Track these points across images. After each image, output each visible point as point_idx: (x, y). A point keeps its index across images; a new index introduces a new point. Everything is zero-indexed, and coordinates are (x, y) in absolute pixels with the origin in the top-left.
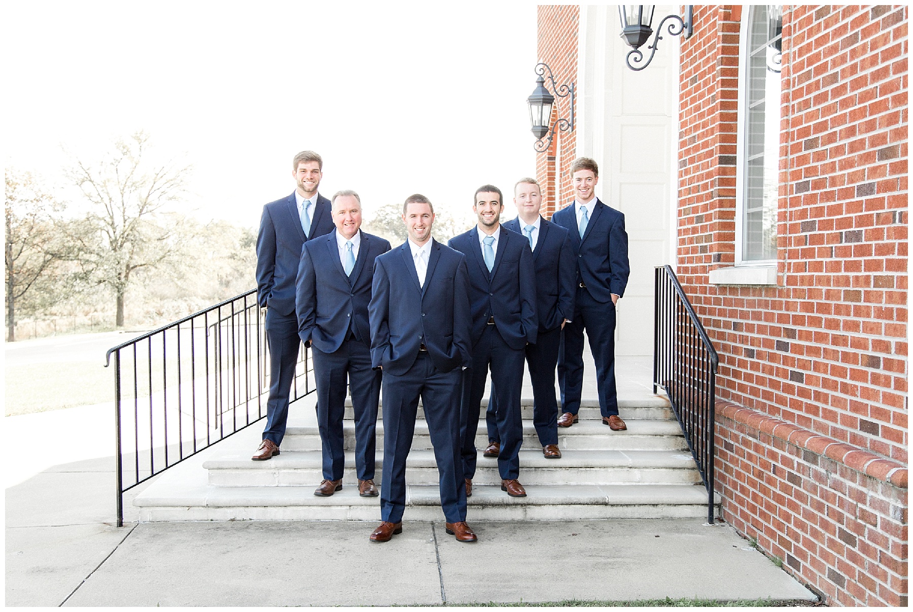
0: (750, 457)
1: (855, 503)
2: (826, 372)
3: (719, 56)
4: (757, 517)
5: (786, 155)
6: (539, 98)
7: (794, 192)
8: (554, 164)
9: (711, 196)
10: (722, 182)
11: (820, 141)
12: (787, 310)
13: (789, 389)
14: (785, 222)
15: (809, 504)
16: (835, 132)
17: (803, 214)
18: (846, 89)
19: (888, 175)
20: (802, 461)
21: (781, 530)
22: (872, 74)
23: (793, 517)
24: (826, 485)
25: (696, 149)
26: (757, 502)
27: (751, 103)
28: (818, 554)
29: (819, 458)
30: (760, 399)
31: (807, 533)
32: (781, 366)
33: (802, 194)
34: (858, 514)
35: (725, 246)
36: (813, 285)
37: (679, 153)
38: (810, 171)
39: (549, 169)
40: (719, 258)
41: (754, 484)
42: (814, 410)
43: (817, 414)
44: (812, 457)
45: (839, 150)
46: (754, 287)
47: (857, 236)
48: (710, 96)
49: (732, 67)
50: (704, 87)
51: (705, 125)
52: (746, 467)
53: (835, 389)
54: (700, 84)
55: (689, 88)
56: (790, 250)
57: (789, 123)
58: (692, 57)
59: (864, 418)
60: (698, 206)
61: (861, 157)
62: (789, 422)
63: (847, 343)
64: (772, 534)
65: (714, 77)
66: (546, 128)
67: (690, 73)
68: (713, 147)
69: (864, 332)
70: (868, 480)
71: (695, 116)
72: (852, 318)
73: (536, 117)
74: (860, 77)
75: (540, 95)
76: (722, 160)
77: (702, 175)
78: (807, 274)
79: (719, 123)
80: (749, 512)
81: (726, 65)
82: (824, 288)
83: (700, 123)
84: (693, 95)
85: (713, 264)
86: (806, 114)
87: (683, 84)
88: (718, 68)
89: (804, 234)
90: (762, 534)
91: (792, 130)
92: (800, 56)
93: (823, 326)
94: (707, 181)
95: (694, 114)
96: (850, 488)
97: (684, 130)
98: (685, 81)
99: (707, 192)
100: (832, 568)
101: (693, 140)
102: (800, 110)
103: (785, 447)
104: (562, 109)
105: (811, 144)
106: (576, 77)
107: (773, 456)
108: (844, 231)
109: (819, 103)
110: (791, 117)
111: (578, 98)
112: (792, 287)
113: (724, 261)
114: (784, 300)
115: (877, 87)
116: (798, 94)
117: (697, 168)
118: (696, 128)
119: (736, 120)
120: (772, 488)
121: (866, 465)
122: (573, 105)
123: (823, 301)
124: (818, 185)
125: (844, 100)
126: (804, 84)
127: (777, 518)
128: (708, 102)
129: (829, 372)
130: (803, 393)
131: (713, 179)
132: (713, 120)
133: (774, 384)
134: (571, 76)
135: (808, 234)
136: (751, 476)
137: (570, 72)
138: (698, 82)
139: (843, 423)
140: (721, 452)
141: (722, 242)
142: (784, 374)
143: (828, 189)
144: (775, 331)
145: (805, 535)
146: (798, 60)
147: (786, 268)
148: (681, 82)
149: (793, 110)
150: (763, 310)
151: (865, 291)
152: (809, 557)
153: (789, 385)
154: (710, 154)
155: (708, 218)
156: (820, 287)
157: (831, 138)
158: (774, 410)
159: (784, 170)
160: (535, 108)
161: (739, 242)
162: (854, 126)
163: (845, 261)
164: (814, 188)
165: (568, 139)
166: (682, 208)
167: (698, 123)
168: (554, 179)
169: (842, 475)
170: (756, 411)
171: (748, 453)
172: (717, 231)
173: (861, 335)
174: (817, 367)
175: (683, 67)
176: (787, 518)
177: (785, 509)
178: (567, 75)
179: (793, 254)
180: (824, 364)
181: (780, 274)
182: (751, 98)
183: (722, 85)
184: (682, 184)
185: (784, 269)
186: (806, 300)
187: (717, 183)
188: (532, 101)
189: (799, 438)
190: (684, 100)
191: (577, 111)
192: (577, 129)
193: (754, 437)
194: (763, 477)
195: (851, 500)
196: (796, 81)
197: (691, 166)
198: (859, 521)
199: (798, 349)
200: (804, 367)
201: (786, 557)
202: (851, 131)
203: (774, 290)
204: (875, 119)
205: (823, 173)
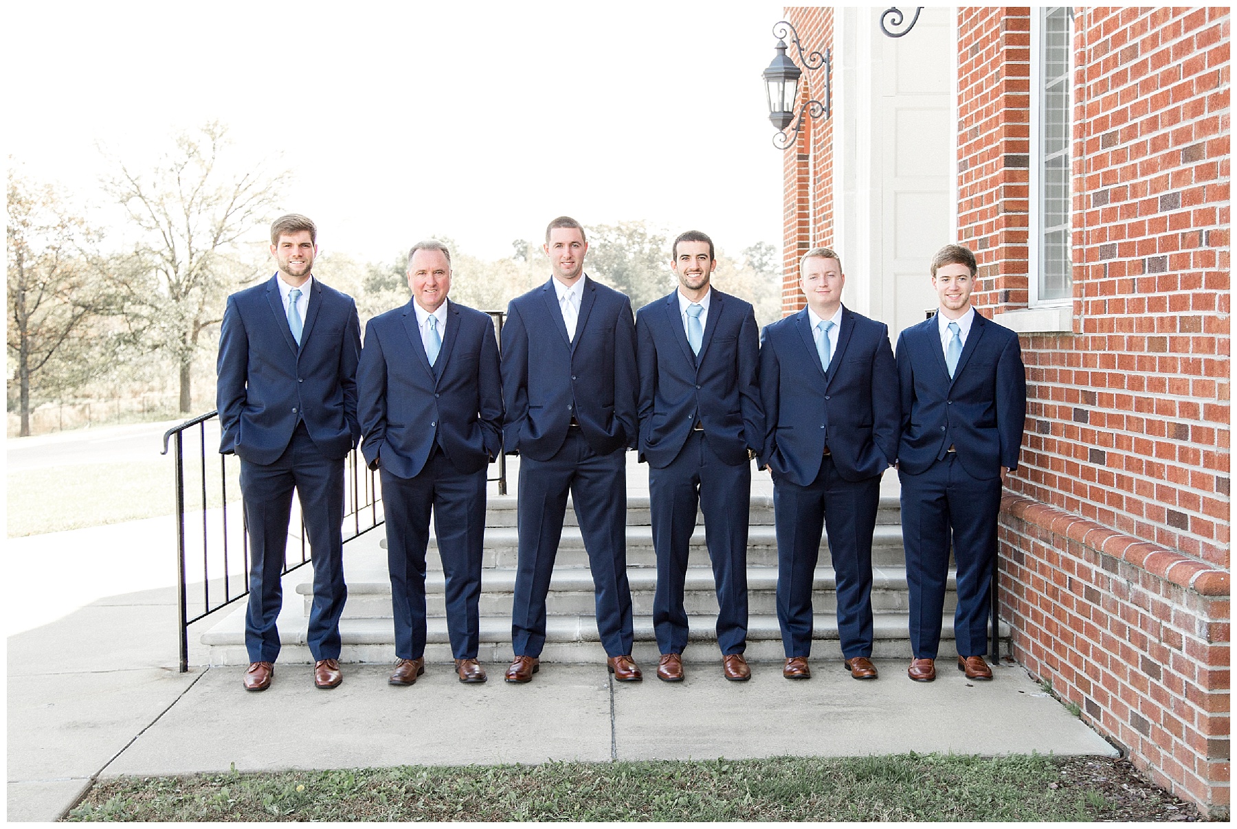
0: (1043, 569)
1: (1159, 621)
2: (1129, 449)
3: (1003, 18)
4: (1051, 651)
5: (1081, 155)
6: (780, 71)
7: (1092, 205)
8: (806, 165)
9: (995, 211)
10: (1009, 191)
11: (1119, 137)
12: (1085, 366)
13: (1088, 474)
14: (1081, 247)
15: (1109, 627)
16: (1136, 124)
17: (1101, 235)
18: (1147, 66)
19: (1193, 182)
20: (1101, 570)
21: (1079, 666)
22: (1175, 47)
23: (1091, 647)
24: (1127, 600)
25: (979, 145)
26: (1051, 631)
27: (1048, 81)
28: (1119, 694)
29: (1119, 564)
30: (1056, 490)
31: (1107, 667)
32: (1079, 443)
33: (1099, 208)
34: (1162, 636)
35: (1015, 280)
36: (1113, 332)
37: (958, 151)
38: (1109, 177)
39: (800, 172)
40: (1007, 296)
41: (1047, 606)
42: (1116, 500)
43: (1120, 507)
44: (1111, 563)
45: (1139, 149)
46: (1048, 335)
47: (1159, 264)
48: (994, 71)
49: (1020, 32)
50: (987, 59)
51: (988, 112)
52: (1038, 583)
53: (1139, 470)
54: (982, 54)
55: (969, 60)
56: (1087, 285)
57: (1084, 112)
58: (972, 17)
59: (1172, 508)
60: (981, 225)
61: (1164, 157)
62: (1089, 519)
63: (1152, 407)
64: (1068, 672)
65: (998, 46)
66: (789, 115)
67: (969, 40)
68: (998, 143)
69: (1170, 392)
70: (1172, 589)
71: (977, 99)
72: (1156, 374)
73: (776, 99)
74: (1162, 51)
75: (781, 68)
76: (1009, 161)
77: (986, 181)
78: (1107, 316)
79: (1004, 109)
80: (1043, 647)
81: (1012, 29)
82: (1126, 335)
83: (982, 110)
84: (974, 70)
85: (1000, 305)
86: (1103, 99)
87: (962, 55)
88: (1002, 34)
89: (1103, 262)
90: (1057, 673)
91: (1087, 121)
92: (1095, 21)
93: (1126, 387)
94: (991, 190)
95: (975, 97)
96: (1154, 602)
97: (963, 118)
98: (964, 50)
99: (992, 205)
100: (1134, 710)
101: (975, 132)
102: (1096, 94)
103: (1082, 552)
104: (816, 86)
105: (1109, 140)
106: (832, 40)
107: (1069, 565)
108: (1146, 257)
109: (1118, 85)
110: (1087, 102)
111: (834, 71)
112: (1090, 335)
113: (1014, 301)
114: (1081, 352)
115: (1180, 65)
116: (1093, 72)
117: (979, 173)
118: (978, 116)
119: (1028, 105)
120: (1068, 610)
121: (1169, 569)
122: (829, 80)
123: (1125, 353)
124: (1118, 195)
125: (1145, 81)
126: (1101, 59)
127: (1074, 649)
128: (990, 81)
129: (1133, 448)
130: (1105, 478)
131: (998, 187)
132: (997, 107)
133: (1072, 468)
134: (826, 39)
135: (1107, 261)
136: (1045, 596)
137: (824, 33)
138: (980, 53)
139: (1150, 517)
140: (1011, 564)
141: (1011, 275)
142: (1083, 455)
143: (1129, 201)
144: (1072, 396)
145: (1105, 669)
146: (1094, 26)
147: (1083, 309)
148: (959, 51)
149: (1089, 94)
150: (1058, 368)
151: (1171, 337)
152: (1110, 699)
153: (1089, 469)
154: (995, 153)
155: (994, 241)
156: (1121, 334)
157: (1131, 133)
158: (1072, 504)
159: (1079, 176)
160: (774, 86)
161: (1034, 275)
162: (1156, 117)
163: (1149, 298)
164: (1113, 200)
165: (823, 130)
166: (962, 228)
167: (980, 109)
168: (806, 187)
169: (1145, 585)
170: (1051, 506)
171: (1041, 564)
172: (1004, 260)
173: (1167, 397)
174: (1120, 442)
175: (962, 31)
176: (1085, 648)
177: (1083, 636)
178: (821, 37)
179: (1091, 290)
180: (1128, 437)
181: (1077, 317)
182: (1047, 75)
183: (1008, 58)
184: (962, 194)
185: (1080, 311)
186: (1107, 352)
187: (1003, 193)
188: (769, 76)
189: (1096, 539)
190: (964, 77)
191: (833, 89)
192: (834, 116)
193: (1047, 541)
194: (1057, 595)
195: (1154, 618)
196: (1092, 54)
197: (973, 168)
198: (1164, 645)
199: (1098, 419)
200: (1105, 443)
201: (1085, 702)
202: (1153, 124)
203: (1071, 338)
204: (1178, 107)
205: (1123, 180)
